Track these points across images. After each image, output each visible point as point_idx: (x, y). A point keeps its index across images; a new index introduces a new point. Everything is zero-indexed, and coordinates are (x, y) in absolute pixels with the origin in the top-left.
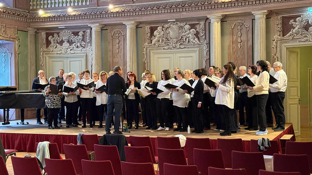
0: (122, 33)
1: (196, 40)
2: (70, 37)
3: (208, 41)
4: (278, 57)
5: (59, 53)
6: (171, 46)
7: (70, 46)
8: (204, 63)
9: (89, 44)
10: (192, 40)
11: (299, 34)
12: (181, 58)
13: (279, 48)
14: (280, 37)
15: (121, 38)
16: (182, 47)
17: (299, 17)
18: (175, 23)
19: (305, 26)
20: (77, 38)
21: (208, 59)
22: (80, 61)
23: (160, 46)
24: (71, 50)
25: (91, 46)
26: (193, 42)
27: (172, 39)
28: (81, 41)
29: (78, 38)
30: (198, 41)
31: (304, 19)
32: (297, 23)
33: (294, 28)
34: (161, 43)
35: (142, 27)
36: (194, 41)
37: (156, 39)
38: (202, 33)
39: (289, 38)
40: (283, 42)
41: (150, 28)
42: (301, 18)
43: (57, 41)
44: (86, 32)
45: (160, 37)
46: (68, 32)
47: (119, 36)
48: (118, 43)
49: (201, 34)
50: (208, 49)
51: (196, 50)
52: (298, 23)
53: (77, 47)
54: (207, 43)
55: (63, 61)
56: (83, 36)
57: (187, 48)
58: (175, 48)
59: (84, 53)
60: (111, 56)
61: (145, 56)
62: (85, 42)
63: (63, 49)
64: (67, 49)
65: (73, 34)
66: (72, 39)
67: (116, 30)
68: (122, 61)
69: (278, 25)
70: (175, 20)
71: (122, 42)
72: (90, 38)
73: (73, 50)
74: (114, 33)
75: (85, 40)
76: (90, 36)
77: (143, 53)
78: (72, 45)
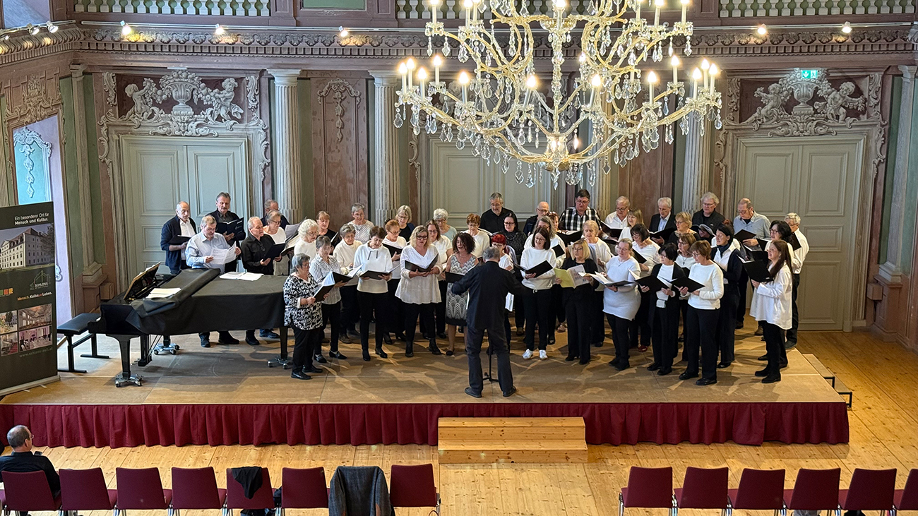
0: (350, 91)
2: (195, 92)
4: (726, 166)
5: (161, 131)
7: (196, 116)
9: (254, 114)
11: (774, 119)
13: (730, 147)
14: (733, 124)
15: (349, 103)
17: (775, 84)
19: (787, 103)
22: (229, 155)
24: (198, 126)
25: (260, 119)
28: (229, 103)
29: (220, 96)
31: (784, 89)
32: (769, 96)
33: (763, 106)
39: (751, 127)
40: (739, 134)
42: (778, 85)
43: (154, 101)
44: (244, 81)
46: (189, 76)
47: (343, 98)
48: (342, 116)
52: (772, 96)
53: (219, 119)
55: (175, 155)
56: (236, 90)
59: (241, 137)
60: (320, 147)
61: (416, 151)
62: (241, 106)
63: (175, 123)
64: (187, 122)
65: (203, 84)
66: (200, 98)
67: (335, 82)
68: (351, 159)
69: (731, 96)
71: (351, 114)
72: (256, 96)
73: (206, 128)
74: (328, 89)
75: (243, 102)
76: (258, 92)
77: (411, 142)
78: (203, 114)
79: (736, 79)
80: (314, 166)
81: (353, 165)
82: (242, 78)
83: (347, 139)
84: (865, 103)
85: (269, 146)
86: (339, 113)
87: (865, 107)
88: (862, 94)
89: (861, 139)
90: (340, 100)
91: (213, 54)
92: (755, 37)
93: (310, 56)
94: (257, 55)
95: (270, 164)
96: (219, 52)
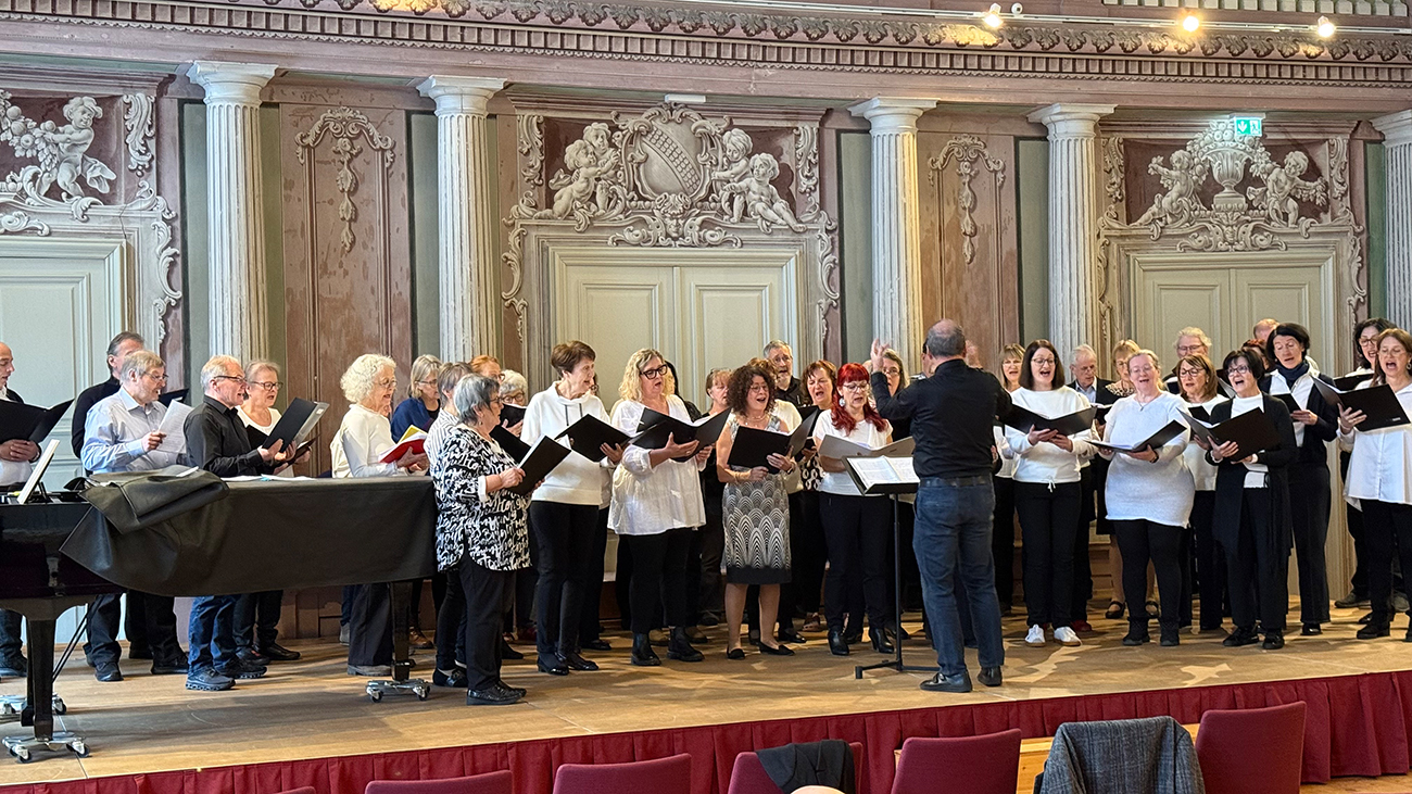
0: (372, 138)
1: (782, 210)
3: (837, 217)
4: (1111, 310)
6: (659, 231)
8: (819, 322)
9: (142, 182)
11: (1185, 218)
12: (706, 295)
13: (1115, 271)
14: (1117, 226)
15: (368, 163)
16: (712, 236)
17: (1181, 151)
18: (677, 114)
19: (1202, 187)
20: (50, 136)
21: (835, 304)
22: (76, 280)
23: (596, 224)
25: (158, 194)
26: (763, 219)
27: (660, 194)
28: (80, 156)
29: (58, 138)
30: (787, 216)
31: (1196, 160)
32: (1173, 173)
33: (1165, 192)
34: (601, 211)
35: (494, 116)
36: (771, 214)
37: (579, 185)
38: (807, 176)
39: (1148, 232)
40: (1128, 245)
41: (543, 127)
42: (1186, 153)
44: (119, 104)
45: (598, 179)
47: (354, 152)
48: (351, 193)
49: (804, 180)
50: (835, 257)
51: (782, 258)
52: (1178, 173)
53: (55, 192)
54: (829, 228)
56: (99, 125)
57: (739, 245)
59: (109, 236)
60: (304, 261)
61: (517, 275)
62: (111, 164)
65: (16, 108)
66: (7, 141)
67: (338, 115)
68: (373, 292)
69: (1109, 172)
70: (702, 100)
71: (374, 188)
72: (148, 142)
73: (20, 213)
74: (321, 129)
75: (116, 155)
76: (153, 131)
77: (506, 254)
78: (13, 180)
79: (1115, 139)
80: (287, 308)
81: (377, 303)
82: (113, 97)
83: (365, 246)
84: (1326, 192)
85: (179, 260)
86: (347, 186)
87: (1327, 199)
88: (1320, 175)
89: (1328, 259)
90: (348, 156)
91: (62, 20)
92: (1173, 39)
93: (300, 36)
94: (172, 26)
95: (181, 303)
96: (78, 14)
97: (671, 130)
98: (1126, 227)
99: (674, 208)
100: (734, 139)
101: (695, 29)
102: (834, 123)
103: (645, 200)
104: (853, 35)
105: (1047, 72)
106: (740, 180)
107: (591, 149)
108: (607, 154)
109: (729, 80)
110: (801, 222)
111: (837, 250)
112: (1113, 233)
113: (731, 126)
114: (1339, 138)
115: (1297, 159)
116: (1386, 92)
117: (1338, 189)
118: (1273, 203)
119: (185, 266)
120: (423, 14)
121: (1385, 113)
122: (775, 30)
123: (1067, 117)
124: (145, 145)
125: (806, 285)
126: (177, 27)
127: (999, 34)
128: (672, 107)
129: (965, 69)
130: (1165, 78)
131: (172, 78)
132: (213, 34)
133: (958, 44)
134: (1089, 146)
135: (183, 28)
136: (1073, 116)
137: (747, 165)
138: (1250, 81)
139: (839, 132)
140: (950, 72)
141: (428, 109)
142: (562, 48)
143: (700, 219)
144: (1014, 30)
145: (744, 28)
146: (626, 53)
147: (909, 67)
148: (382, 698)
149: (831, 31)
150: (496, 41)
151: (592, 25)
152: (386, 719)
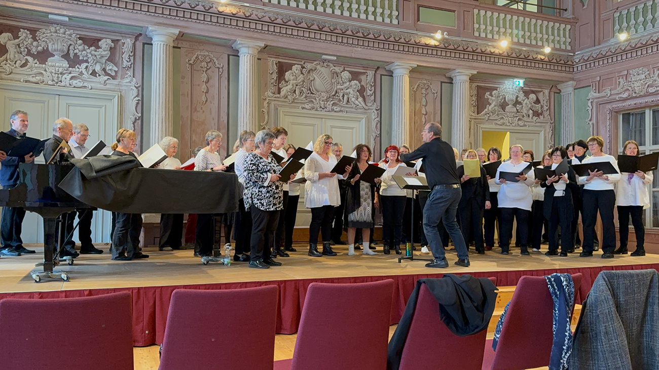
0: (215, 63)
1: (361, 101)
2: (71, 47)
3: (380, 105)
5: (34, 80)
6: (318, 106)
7: (71, 69)
9: (127, 72)
10: (353, 99)
12: (333, 129)
13: (473, 130)
14: (474, 115)
15: (213, 72)
16: (336, 108)
17: (496, 91)
18: (325, 64)
19: (502, 104)
20: (93, 52)
21: (378, 135)
22: (101, 107)
23: (296, 101)
24: (72, 78)
25: (134, 77)
26: (354, 104)
27: (319, 92)
28: (104, 61)
29: (96, 53)
30: (363, 103)
31: (500, 94)
33: (490, 104)
34: (298, 97)
35: (260, 59)
36: (357, 102)
37: (290, 87)
39: (484, 118)
40: (477, 122)
41: (277, 65)
43: (29, 51)
44: (120, 41)
45: (297, 85)
46: (66, 33)
47: (208, 68)
48: (207, 82)
49: (369, 91)
50: (379, 119)
51: (360, 118)
52: (494, 98)
53: (94, 73)
54: (377, 109)
55: (46, 103)
56: (112, 50)
57: (345, 112)
58: (323, 109)
59: (114, 91)
60: (187, 107)
61: (266, 117)
62: (116, 65)
63: (48, 74)
64: (61, 73)
65: (81, 41)
66: (77, 53)
67: (202, 54)
68: (213, 119)
69: (472, 96)
70: (335, 58)
71: (215, 81)
72: (131, 58)
73: (80, 80)
74: (196, 58)
75: (118, 61)
76: (133, 54)
77: (263, 109)
78: (78, 68)
79: (474, 85)
80: (181, 123)
81: (215, 124)
82: (118, 40)
83: (211, 102)
84: (541, 108)
85: (140, 102)
86: (205, 80)
87: (542, 111)
88: (540, 103)
89: (542, 131)
90: (206, 69)
91: (98, 6)
92: (498, 49)
93: (189, 20)
94: (140, 12)
95: (140, 118)
96: (104, 4)
97: (323, 70)
98: (477, 115)
99: (323, 97)
100: (345, 75)
101: (334, 30)
102: (379, 72)
103: (313, 94)
104: (390, 37)
105: (455, 57)
106: (347, 90)
107: (294, 74)
108: (300, 77)
109: (346, 51)
110: (367, 106)
111: (379, 116)
112: (473, 117)
113: (344, 70)
114: (546, 91)
115: (533, 96)
116: (564, 74)
117: (545, 108)
118: (525, 111)
119: (142, 104)
120: (235, 14)
121: (563, 82)
122: (363, 33)
123: (461, 74)
124: (129, 58)
125: (368, 128)
126: (142, 12)
127: (439, 41)
128: (324, 61)
129: (427, 54)
130: (494, 63)
131: (141, 34)
132: (156, 16)
133: (426, 44)
134: (467, 84)
135: (145, 13)
136: (463, 74)
137: (349, 84)
138: (521, 67)
139: (381, 75)
140: (422, 54)
141: (236, 54)
142: (286, 34)
143: (332, 102)
144: (444, 40)
145: (352, 31)
146: (309, 37)
147: (408, 51)
148: (207, 264)
149: (382, 35)
150: (262, 28)
151: (297, 25)
152: (208, 271)
